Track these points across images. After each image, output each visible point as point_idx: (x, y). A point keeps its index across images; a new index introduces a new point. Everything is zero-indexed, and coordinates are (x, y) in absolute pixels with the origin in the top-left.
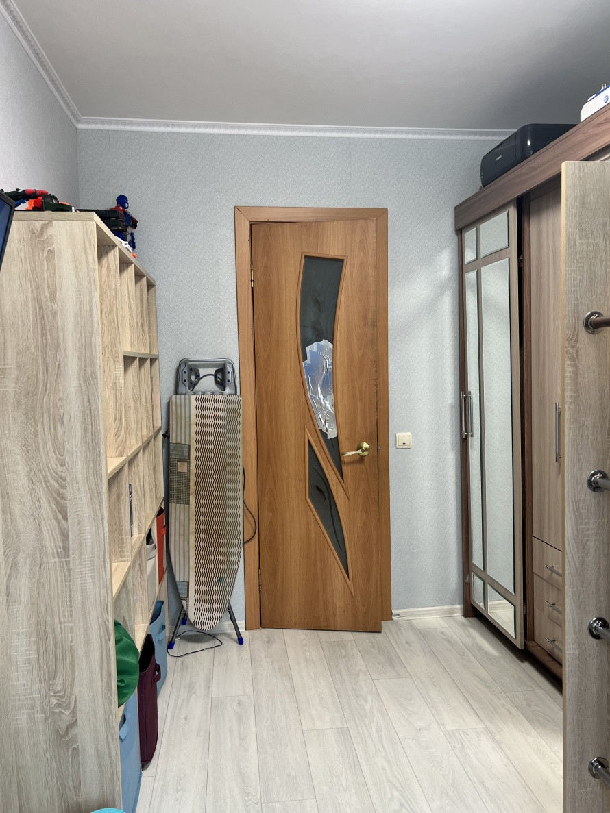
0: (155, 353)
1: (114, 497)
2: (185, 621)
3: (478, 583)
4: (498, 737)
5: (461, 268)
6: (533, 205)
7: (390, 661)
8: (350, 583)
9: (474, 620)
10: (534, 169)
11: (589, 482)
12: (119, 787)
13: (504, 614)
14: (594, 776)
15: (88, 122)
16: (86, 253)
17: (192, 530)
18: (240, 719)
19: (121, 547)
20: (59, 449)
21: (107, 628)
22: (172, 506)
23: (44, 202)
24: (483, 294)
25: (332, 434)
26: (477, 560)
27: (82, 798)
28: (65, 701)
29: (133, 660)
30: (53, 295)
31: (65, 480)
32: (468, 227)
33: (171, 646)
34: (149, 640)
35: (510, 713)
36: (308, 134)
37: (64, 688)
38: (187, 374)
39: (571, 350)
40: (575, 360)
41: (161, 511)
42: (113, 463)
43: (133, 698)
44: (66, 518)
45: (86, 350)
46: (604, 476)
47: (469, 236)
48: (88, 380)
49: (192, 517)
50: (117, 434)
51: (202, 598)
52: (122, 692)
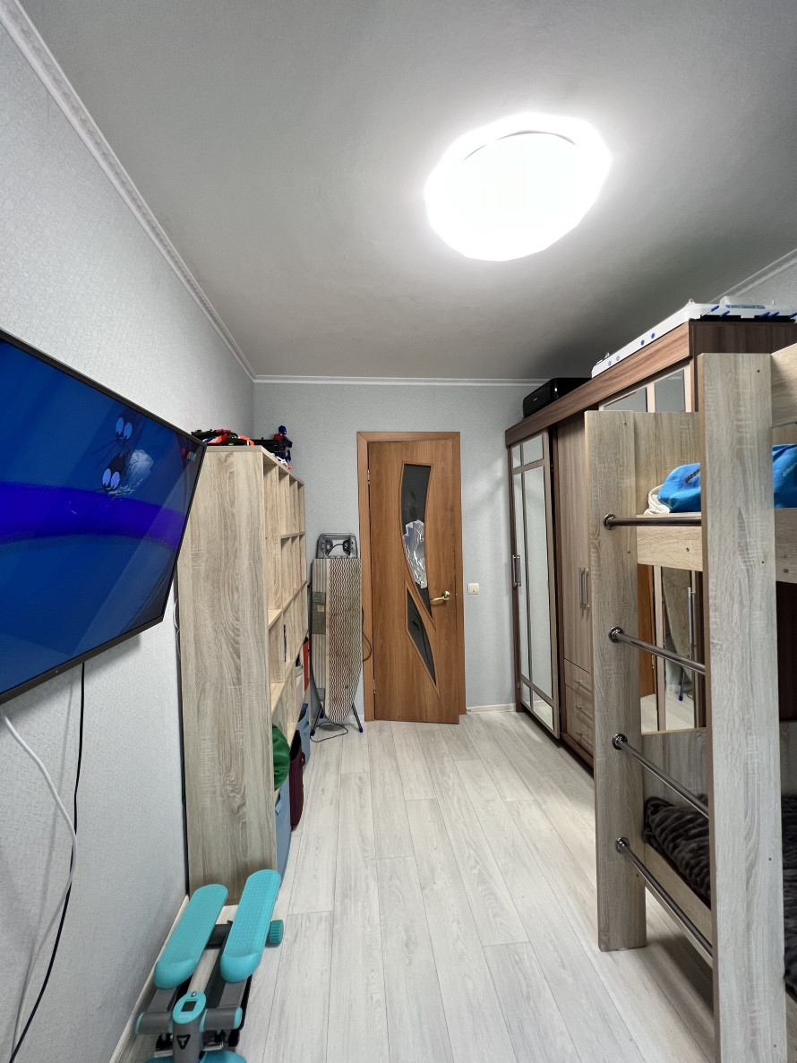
0: (303, 530)
1: (273, 638)
2: (322, 715)
3: (525, 689)
4: (544, 807)
5: (511, 472)
6: (560, 431)
7: (466, 746)
8: (437, 689)
9: (523, 714)
10: (560, 408)
11: (610, 636)
12: (275, 851)
13: (545, 712)
14: (619, 851)
15: (261, 378)
16: (256, 473)
17: (328, 652)
18: (361, 792)
19: (278, 672)
20: (235, 609)
21: (267, 735)
22: (314, 636)
23: (228, 439)
24: (526, 488)
25: (424, 585)
26: (525, 672)
27: (248, 859)
28: (237, 788)
29: (285, 754)
30: (232, 503)
31: (239, 630)
32: (514, 444)
33: (313, 733)
34: (297, 734)
35: (552, 788)
36: (406, 384)
37: (237, 779)
38: (324, 544)
39: (595, 541)
40: (598, 548)
41: (306, 639)
42: (272, 615)
43: (286, 783)
44: (239, 658)
45: (254, 539)
46: (621, 632)
47: (516, 450)
48: (256, 560)
49: (328, 643)
50: (276, 593)
51: (334, 700)
52: (278, 780)
